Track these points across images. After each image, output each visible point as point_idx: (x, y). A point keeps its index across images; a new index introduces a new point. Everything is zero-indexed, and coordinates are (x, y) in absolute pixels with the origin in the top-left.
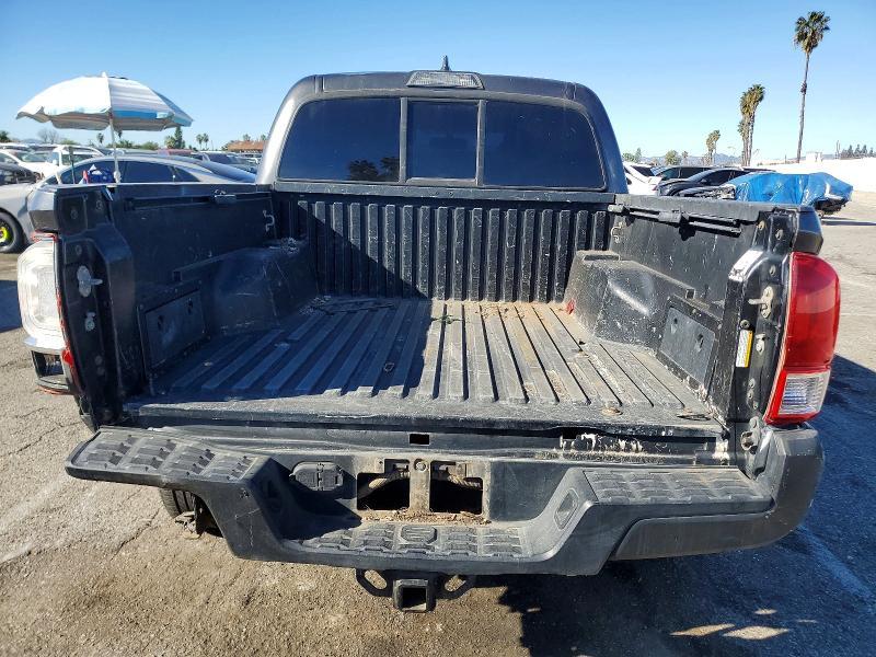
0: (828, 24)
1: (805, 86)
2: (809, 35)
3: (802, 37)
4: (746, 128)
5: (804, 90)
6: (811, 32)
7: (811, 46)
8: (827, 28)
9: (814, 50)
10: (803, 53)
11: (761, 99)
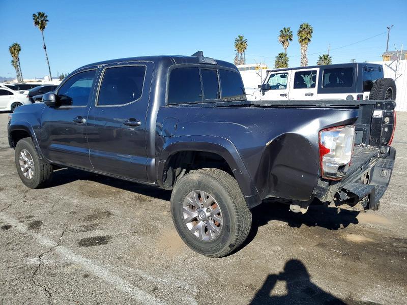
0: (47, 19)
1: (45, 46)
2: (40, 22)
3: (37, 23)
4: (16, 63)
5: (45, 48)
6: (41, 21)
7: (42, 28)
8: (47, 21)
9: (44, 30)
10: (40, 31)
11: (20, 50)
